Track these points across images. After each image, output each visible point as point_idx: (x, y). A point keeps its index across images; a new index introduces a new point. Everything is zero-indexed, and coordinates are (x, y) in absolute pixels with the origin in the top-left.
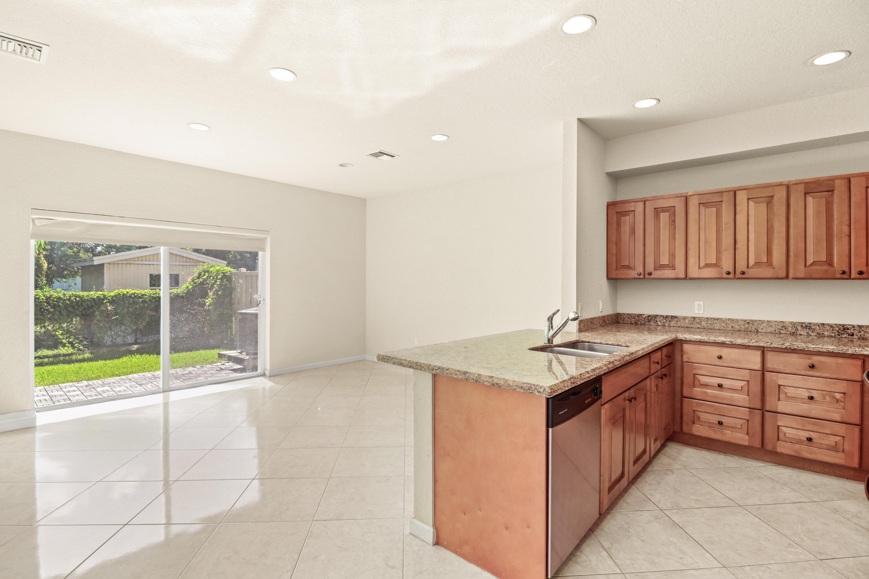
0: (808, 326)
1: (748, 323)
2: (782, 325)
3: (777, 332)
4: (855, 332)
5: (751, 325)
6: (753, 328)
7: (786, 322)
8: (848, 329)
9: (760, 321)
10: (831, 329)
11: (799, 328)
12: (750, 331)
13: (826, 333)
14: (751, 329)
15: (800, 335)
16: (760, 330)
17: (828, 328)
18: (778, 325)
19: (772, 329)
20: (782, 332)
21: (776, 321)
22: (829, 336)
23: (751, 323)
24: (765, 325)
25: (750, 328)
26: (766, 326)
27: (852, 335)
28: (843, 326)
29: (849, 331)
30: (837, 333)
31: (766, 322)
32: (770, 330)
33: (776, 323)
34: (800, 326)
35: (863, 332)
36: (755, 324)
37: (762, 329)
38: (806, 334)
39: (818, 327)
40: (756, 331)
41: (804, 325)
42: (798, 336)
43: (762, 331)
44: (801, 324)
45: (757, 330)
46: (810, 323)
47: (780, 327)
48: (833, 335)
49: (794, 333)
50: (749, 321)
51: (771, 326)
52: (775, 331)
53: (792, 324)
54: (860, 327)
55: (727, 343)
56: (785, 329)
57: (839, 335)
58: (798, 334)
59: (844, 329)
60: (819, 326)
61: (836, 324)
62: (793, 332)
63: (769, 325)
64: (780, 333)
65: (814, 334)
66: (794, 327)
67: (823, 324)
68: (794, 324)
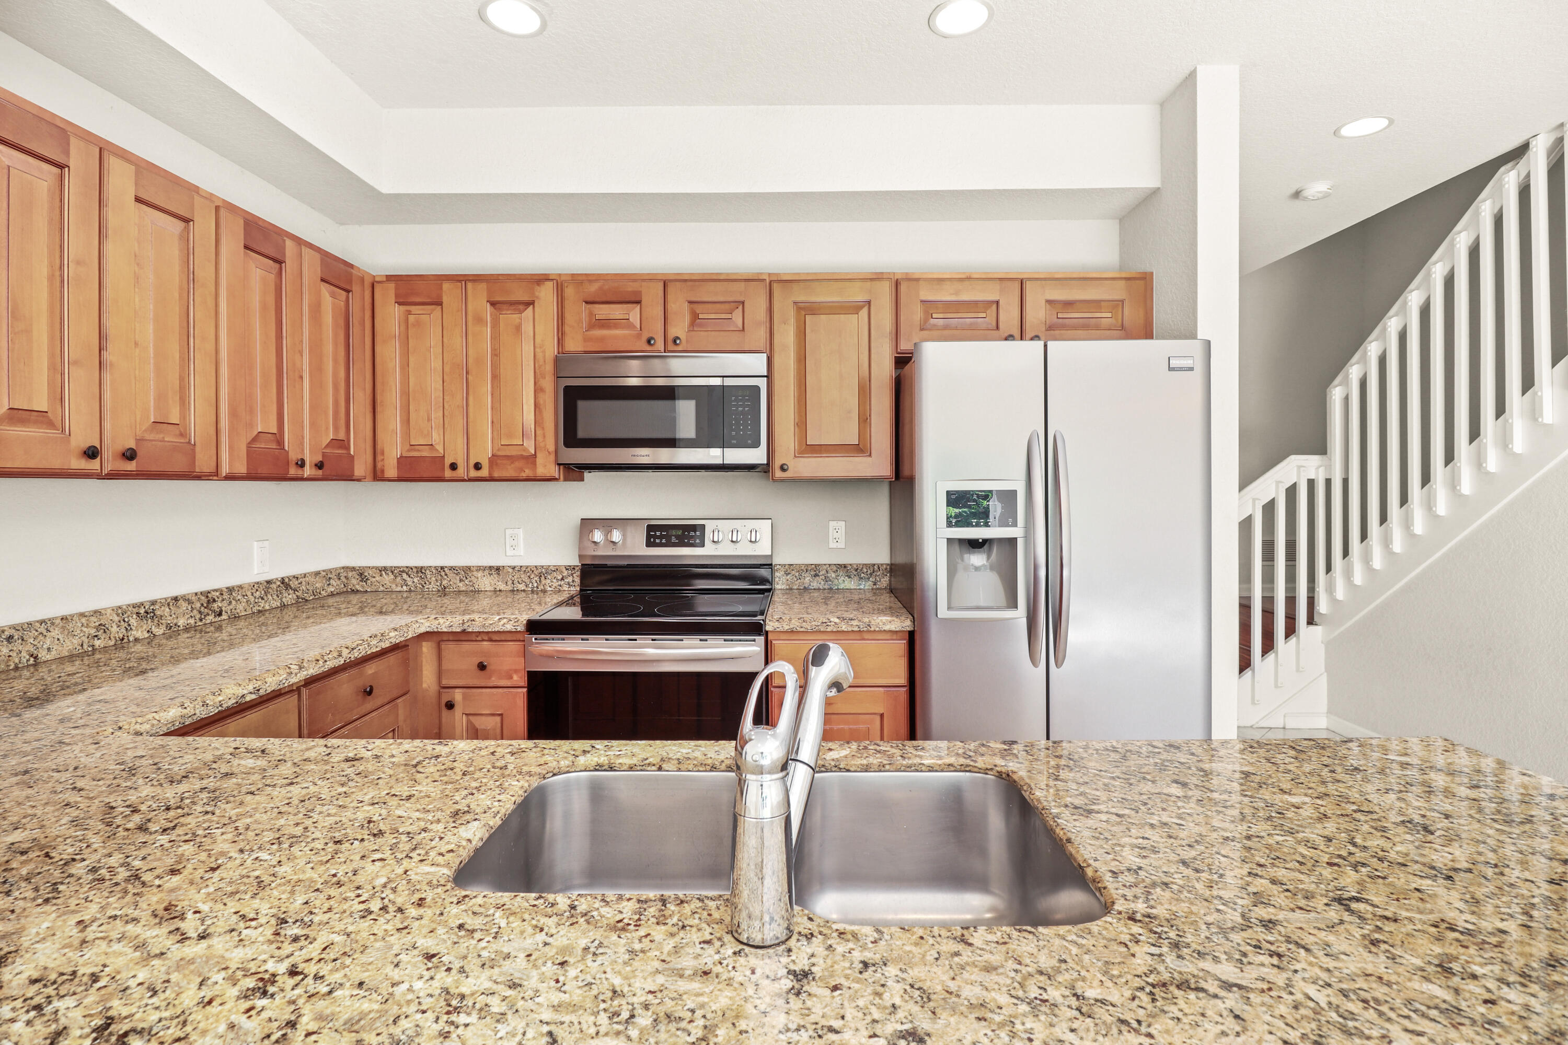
0: (147, 612)
1: (10, 639)
2: (97, 624)
3: (85, 646)
4: (224, 605)
5: (17, 645)
6: (24, 654)
7: (105, 609)
8: (214, 601)
9: (42, 622)
10: (189, 607)
11: (133, 621)
12: (16, 668)
13: (181, 622)
14: (17, 661)
15: (136, 640)
16: (43, 655)
17: (184, 605)
18: (87, 626)
19: (75, 642)
20: (97, 643)
21: (82, 615)
22: (187, 629)
23: (16, 637)
24: (55, 633)
25: (14, 654)
26: (60, 637)
27: (220, 614)
28: (206, 594)
29: (215, 605)
30: (198, 616)
31: (58, 621)
32: (70, 645)
33: (84, 620)
34: (135, 616)
35: (234, 602)
36: (30, 637)
37: (49, 649)
38: (147, 635)
39: (167, 610)
40: (32, 661)
41: (142, 611)
42: (131, 644)
43: (49, 657)
44: (135, 610)
45: (36, 658)
46: (153, 603)
47: (93, 632)
48: (192, 621)
49: (123, 639)
50: (13, 632)
51: (72, 634)
52: (82, 645)
53: (118, 615)
54: (230, 590)
55: (248, 698)
56: (105, 632)
57: (201, 620)
58: (131, 639)
59: (208, 602)
60: (169, 605)
61: (196, 594)
62: (121, 636)
63: (66, 632)
64: (94, 650)
65: (161, 632)
66: (122, 623)
67: (176, 599)
68: (121, 611)
